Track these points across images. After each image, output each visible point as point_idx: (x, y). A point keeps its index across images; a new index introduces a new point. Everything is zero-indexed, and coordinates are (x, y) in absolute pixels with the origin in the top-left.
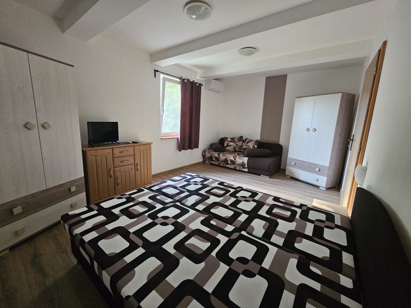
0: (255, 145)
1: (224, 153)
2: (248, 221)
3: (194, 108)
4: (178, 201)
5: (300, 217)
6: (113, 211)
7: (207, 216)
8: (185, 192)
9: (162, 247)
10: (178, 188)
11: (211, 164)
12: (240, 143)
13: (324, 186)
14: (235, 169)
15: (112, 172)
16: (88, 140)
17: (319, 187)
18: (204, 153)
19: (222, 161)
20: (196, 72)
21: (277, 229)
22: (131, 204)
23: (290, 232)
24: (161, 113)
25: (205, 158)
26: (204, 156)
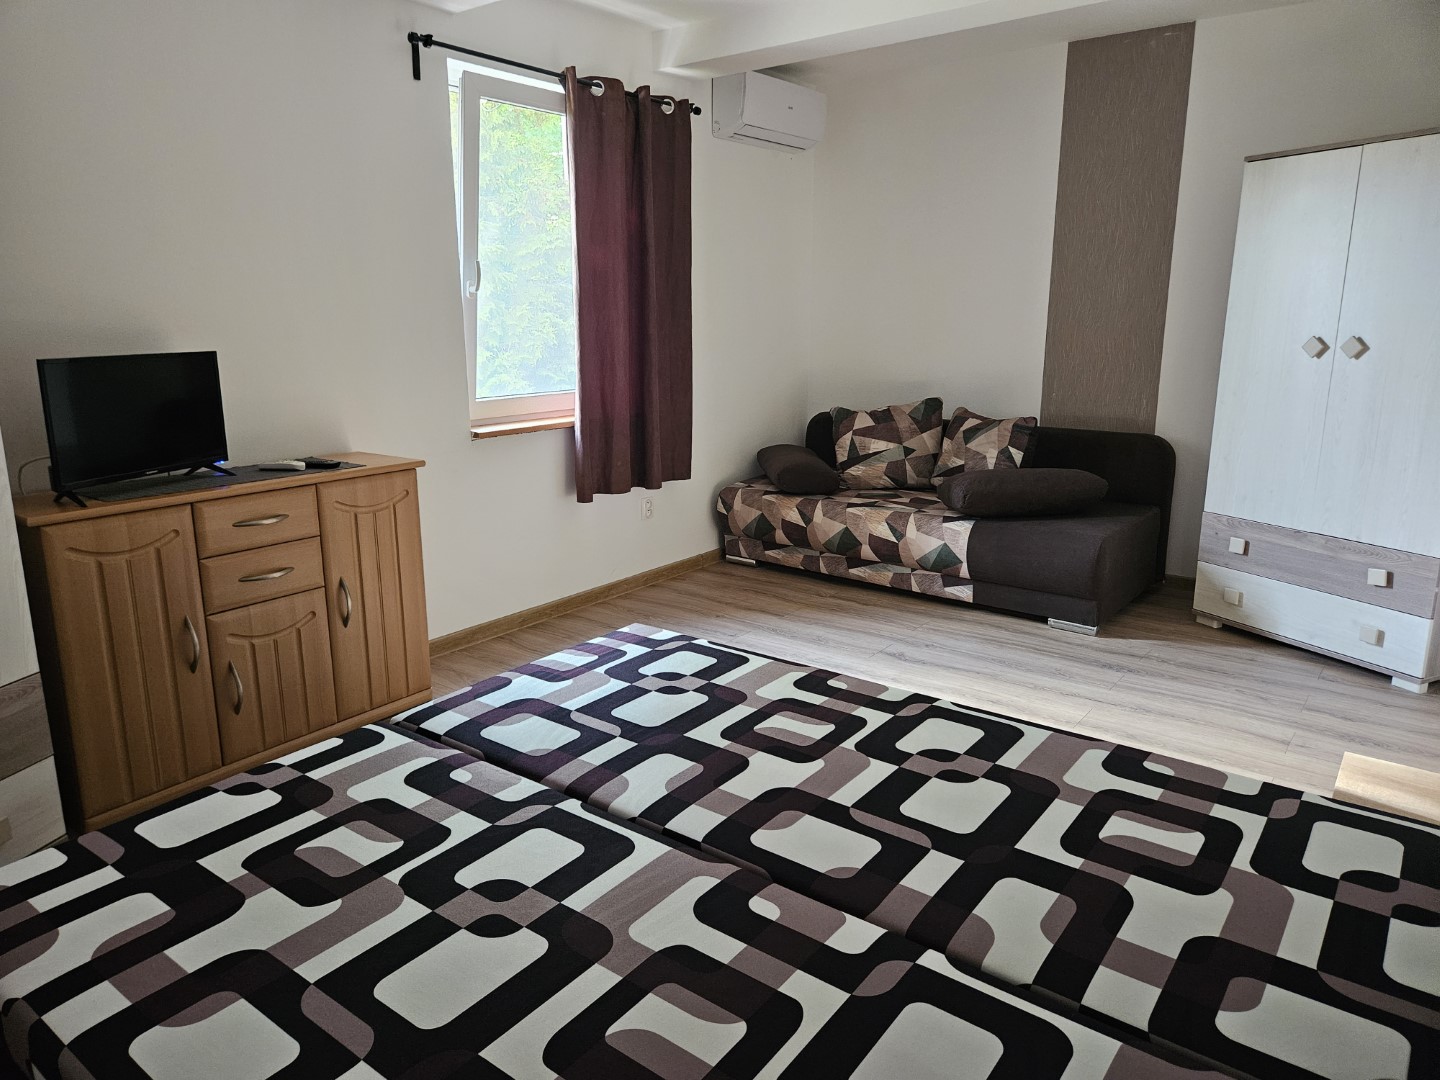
0: (1012, 450)
1: (838, 499)
2: (963, 893)
3: (652, 250)
4: (571, 792)
5: (1254, 862)
6: (208, 862)
7: (731, 869)
8: (611, 737)
9: (482, 1054)
10: (575, 717)
11: (764, 565)
12: (926, 441)
13: (1419, 670)
14: (899, 591)
15: (198, 639)
16: (48, 463)
17: (1389, 678)
18: (723, 502)
19: (828, 547)
20: (657, 35)
21: (1123, 934)
22: (311, 818)
23: (1197, 948)
24: (467, 288)
25: (730, 533)
26: (722, 522)
